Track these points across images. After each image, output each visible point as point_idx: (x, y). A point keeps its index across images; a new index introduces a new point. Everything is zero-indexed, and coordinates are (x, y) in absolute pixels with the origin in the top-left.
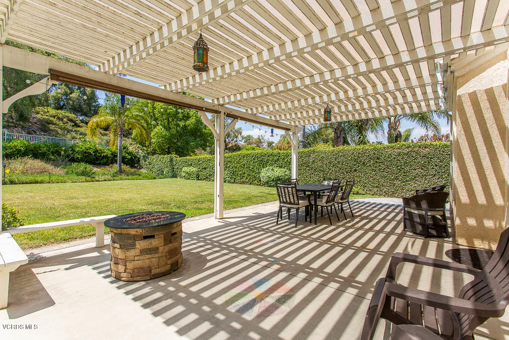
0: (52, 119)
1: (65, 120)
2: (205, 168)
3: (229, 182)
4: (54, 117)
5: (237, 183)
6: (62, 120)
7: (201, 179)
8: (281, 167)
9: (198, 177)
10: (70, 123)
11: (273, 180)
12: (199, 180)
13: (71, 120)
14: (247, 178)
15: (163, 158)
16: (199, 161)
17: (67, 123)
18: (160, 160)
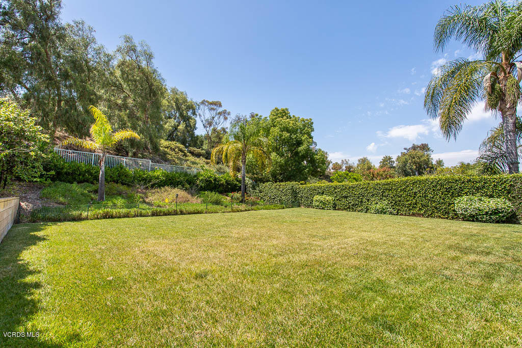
0: (166, 149)
1: (176, 150)
2: (346, 197)
3: (391, 213)
4: (168, 147)
5: (402, 215)
6: (174, 150)
7: (338, 209)
8: (491, 196)
9: (335, 207)
10: (180, 153)
11: (487, 213)
12: (336, 210)
13: (181, 151)
14: (420, 209)
15: (280, 186)
16: (335, 189)
17: (178, 153)
18: (275, 188)
